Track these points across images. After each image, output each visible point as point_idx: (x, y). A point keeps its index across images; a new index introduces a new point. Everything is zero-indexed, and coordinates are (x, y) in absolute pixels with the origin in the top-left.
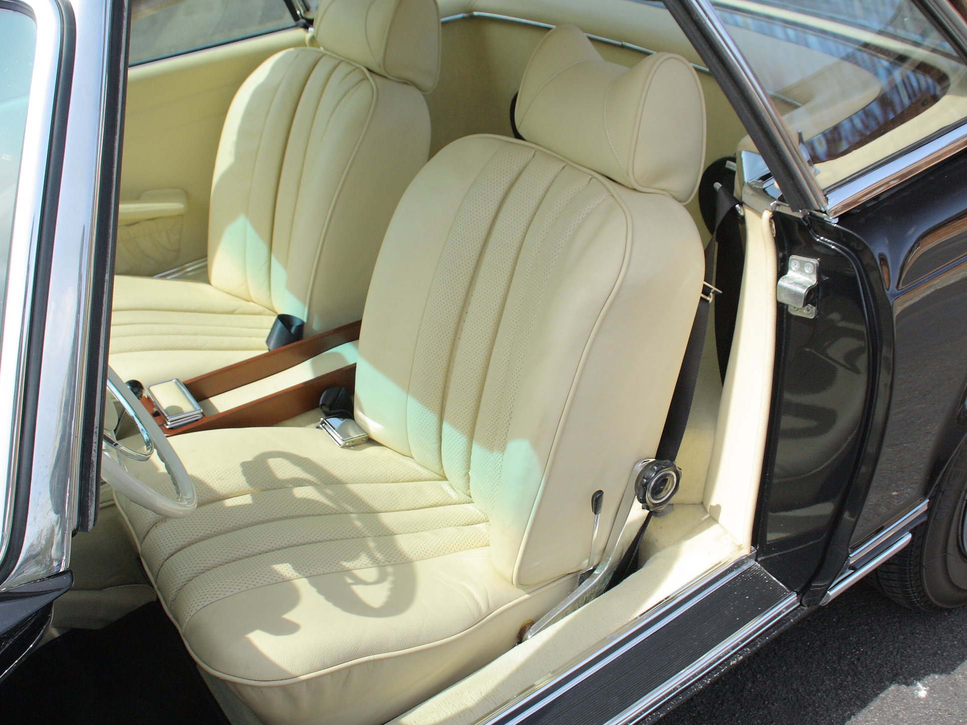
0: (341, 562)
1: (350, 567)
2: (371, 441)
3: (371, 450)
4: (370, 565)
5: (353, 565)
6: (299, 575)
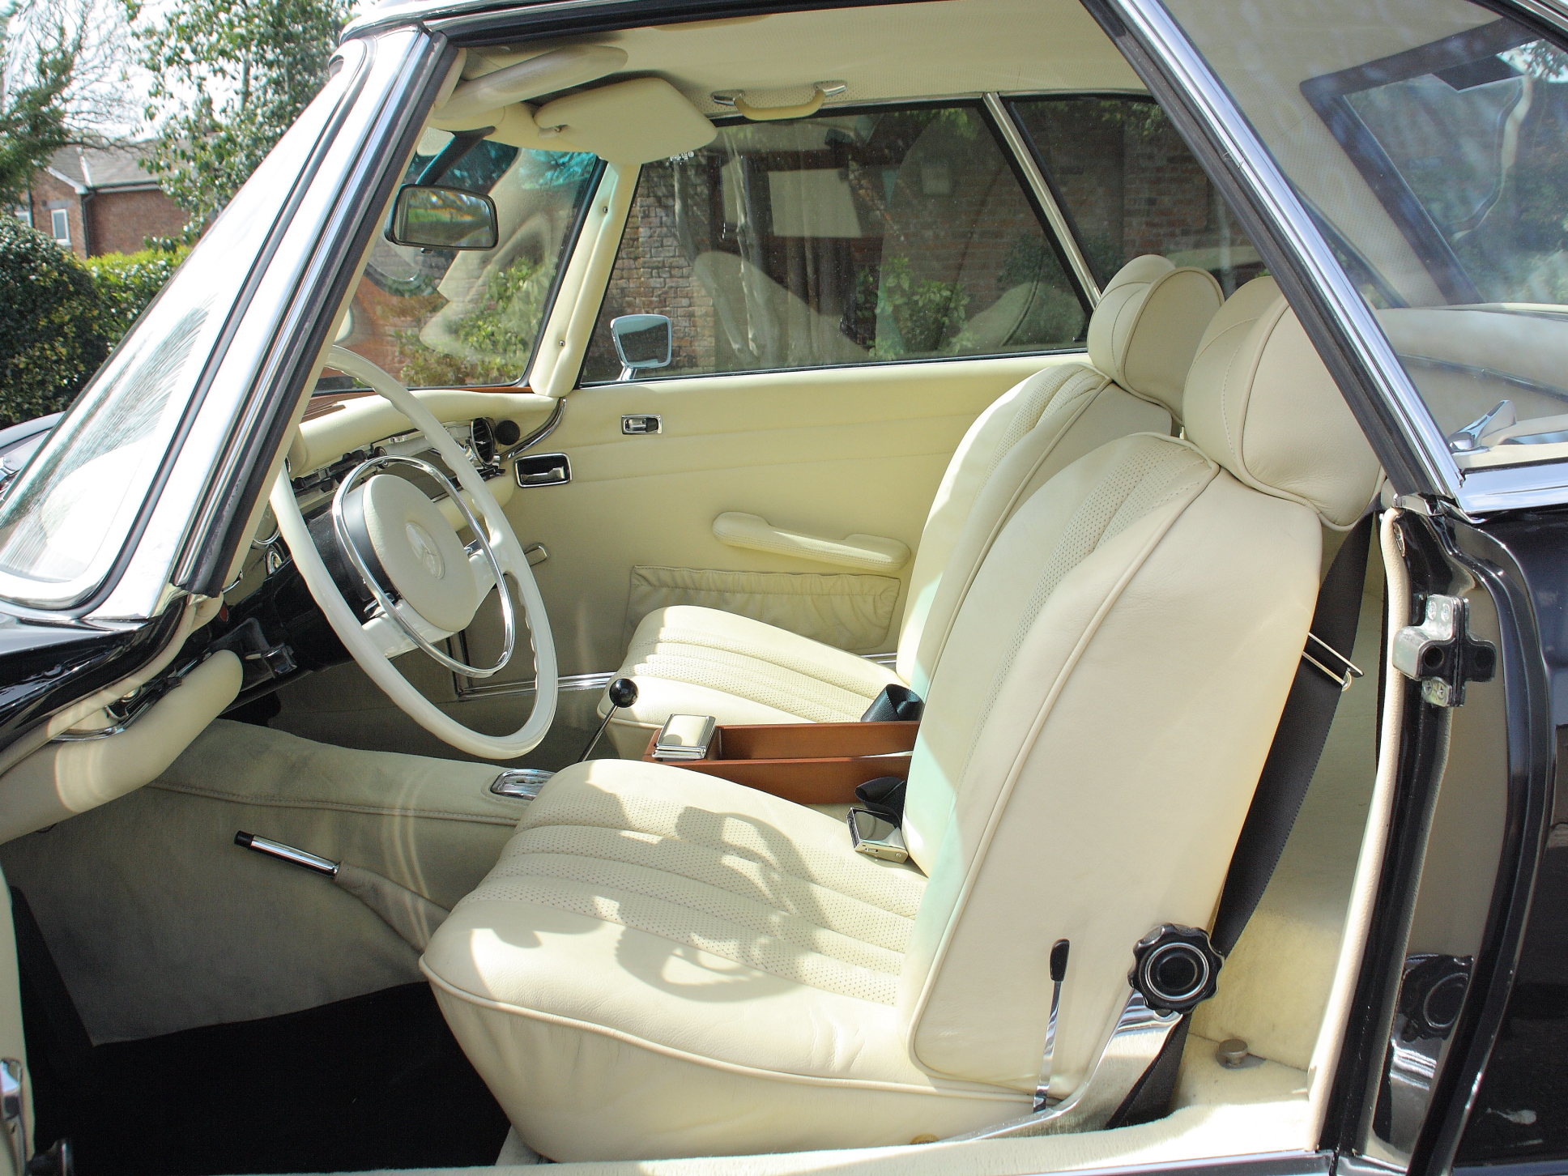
0: (692, 934)
1: (701, 946)
2: (909, 862)
3: (903, 873)
4: (734, 957)
5: (706, 944)
6: (619, 920)
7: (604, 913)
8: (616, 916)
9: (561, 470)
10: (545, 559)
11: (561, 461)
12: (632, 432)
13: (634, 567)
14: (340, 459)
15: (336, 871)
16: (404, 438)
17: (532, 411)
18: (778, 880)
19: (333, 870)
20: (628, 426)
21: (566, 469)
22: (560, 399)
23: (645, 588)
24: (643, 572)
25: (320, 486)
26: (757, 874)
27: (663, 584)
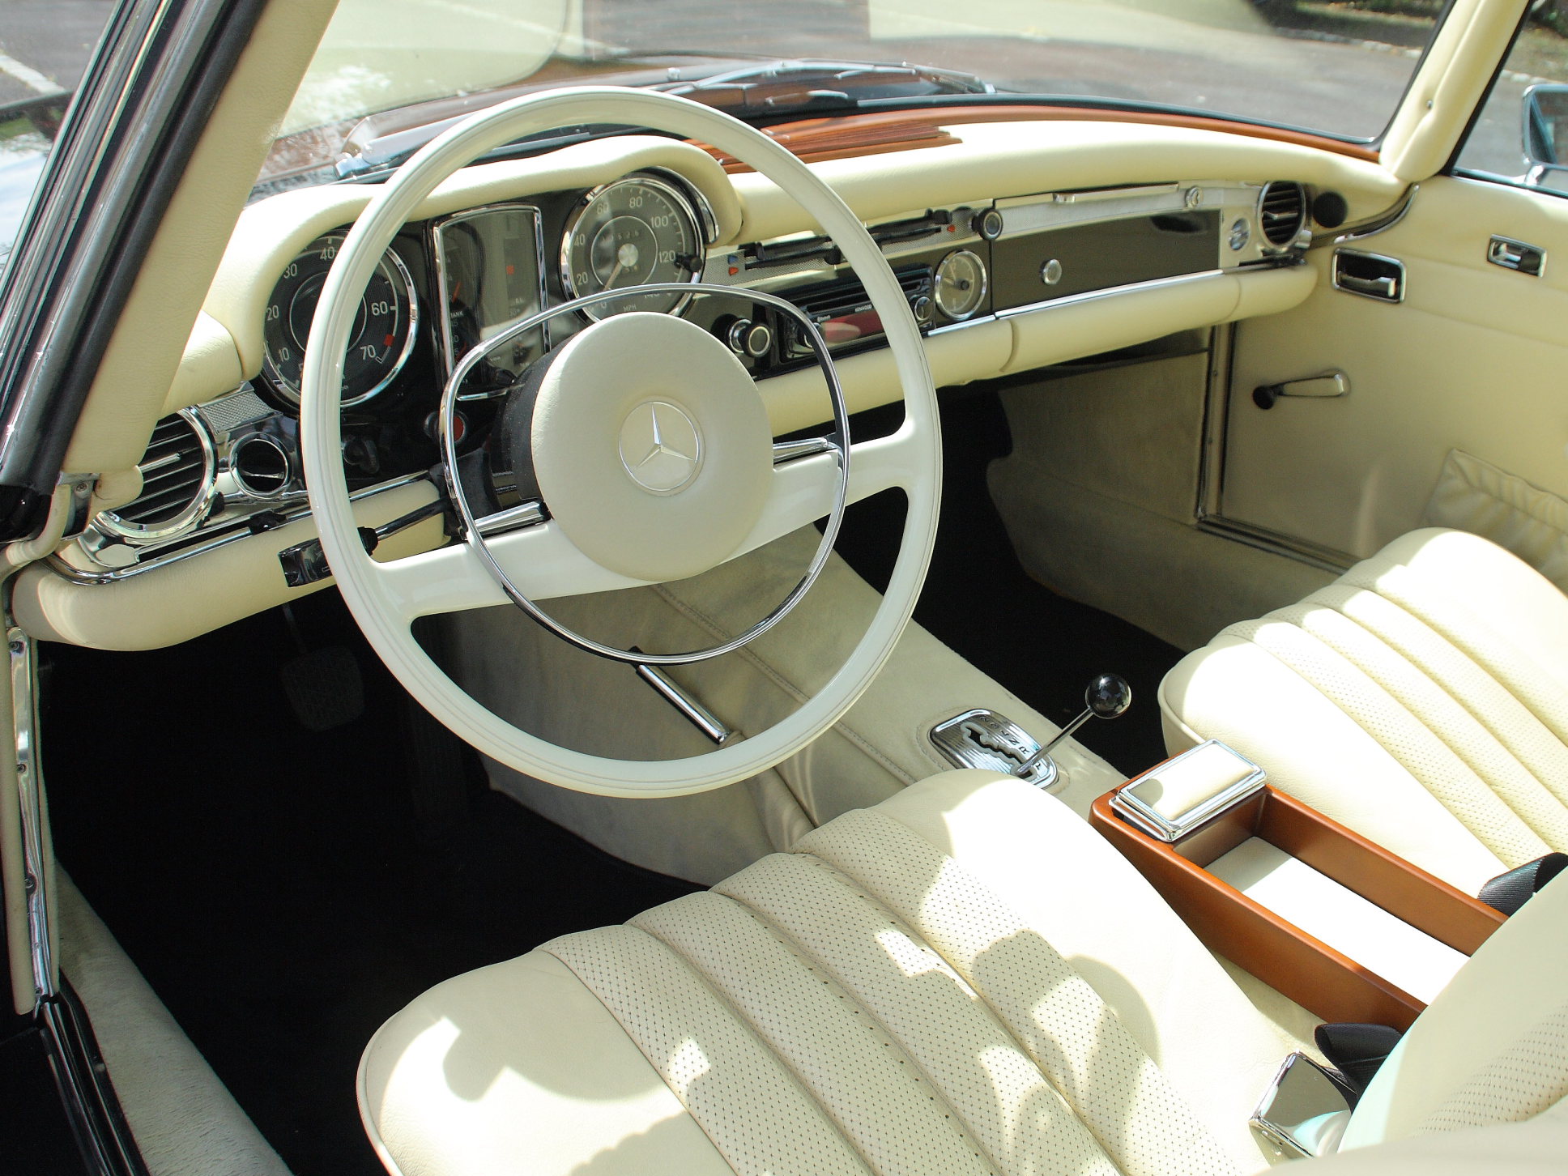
7: (672, 1075)
8: (684, 1089)
9: (1392, 283)
10: (1339, 396)
11: (1394, 271)
12: (1501, 262)
13: (1452, 449)
14: (921, 214)
15: (722, 739)
16: (1073, 198)
17: (1369, 191)
18: (1041, 1126)
19: (720, 738)
20: (1496, 252)
21: (1398, 284)
22: (1410, 187)
23: (1458, 483)
24: (1462, 461)
25: (825, 255)
26: (1016, 1102)
27: (1484, 489)
